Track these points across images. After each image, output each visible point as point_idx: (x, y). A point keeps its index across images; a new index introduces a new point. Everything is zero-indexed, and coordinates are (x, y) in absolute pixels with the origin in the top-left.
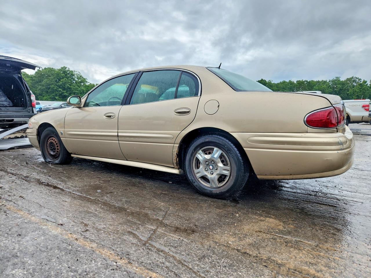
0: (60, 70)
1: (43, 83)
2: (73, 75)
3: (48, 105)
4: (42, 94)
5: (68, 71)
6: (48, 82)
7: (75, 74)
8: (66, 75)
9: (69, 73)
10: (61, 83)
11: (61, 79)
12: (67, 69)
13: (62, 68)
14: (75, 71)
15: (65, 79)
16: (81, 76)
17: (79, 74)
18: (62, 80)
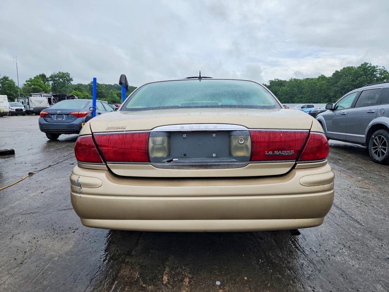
0: (359, 68)
1: (338, 84)
2: (375, 71)
3: (319, 108)
4: (336, 96)
5: (369, 67)
6: (343, 83)
7: (377, 69)
8: (366, 72)
9: (370, 69)
10: (358, 82)
11: (359, 77)
12: (368, 65)
13: (362, 65)
14: (377, 67)
15: (364, 78)
16: (385, 71)
17: (383, 68)
18: (359, 79)
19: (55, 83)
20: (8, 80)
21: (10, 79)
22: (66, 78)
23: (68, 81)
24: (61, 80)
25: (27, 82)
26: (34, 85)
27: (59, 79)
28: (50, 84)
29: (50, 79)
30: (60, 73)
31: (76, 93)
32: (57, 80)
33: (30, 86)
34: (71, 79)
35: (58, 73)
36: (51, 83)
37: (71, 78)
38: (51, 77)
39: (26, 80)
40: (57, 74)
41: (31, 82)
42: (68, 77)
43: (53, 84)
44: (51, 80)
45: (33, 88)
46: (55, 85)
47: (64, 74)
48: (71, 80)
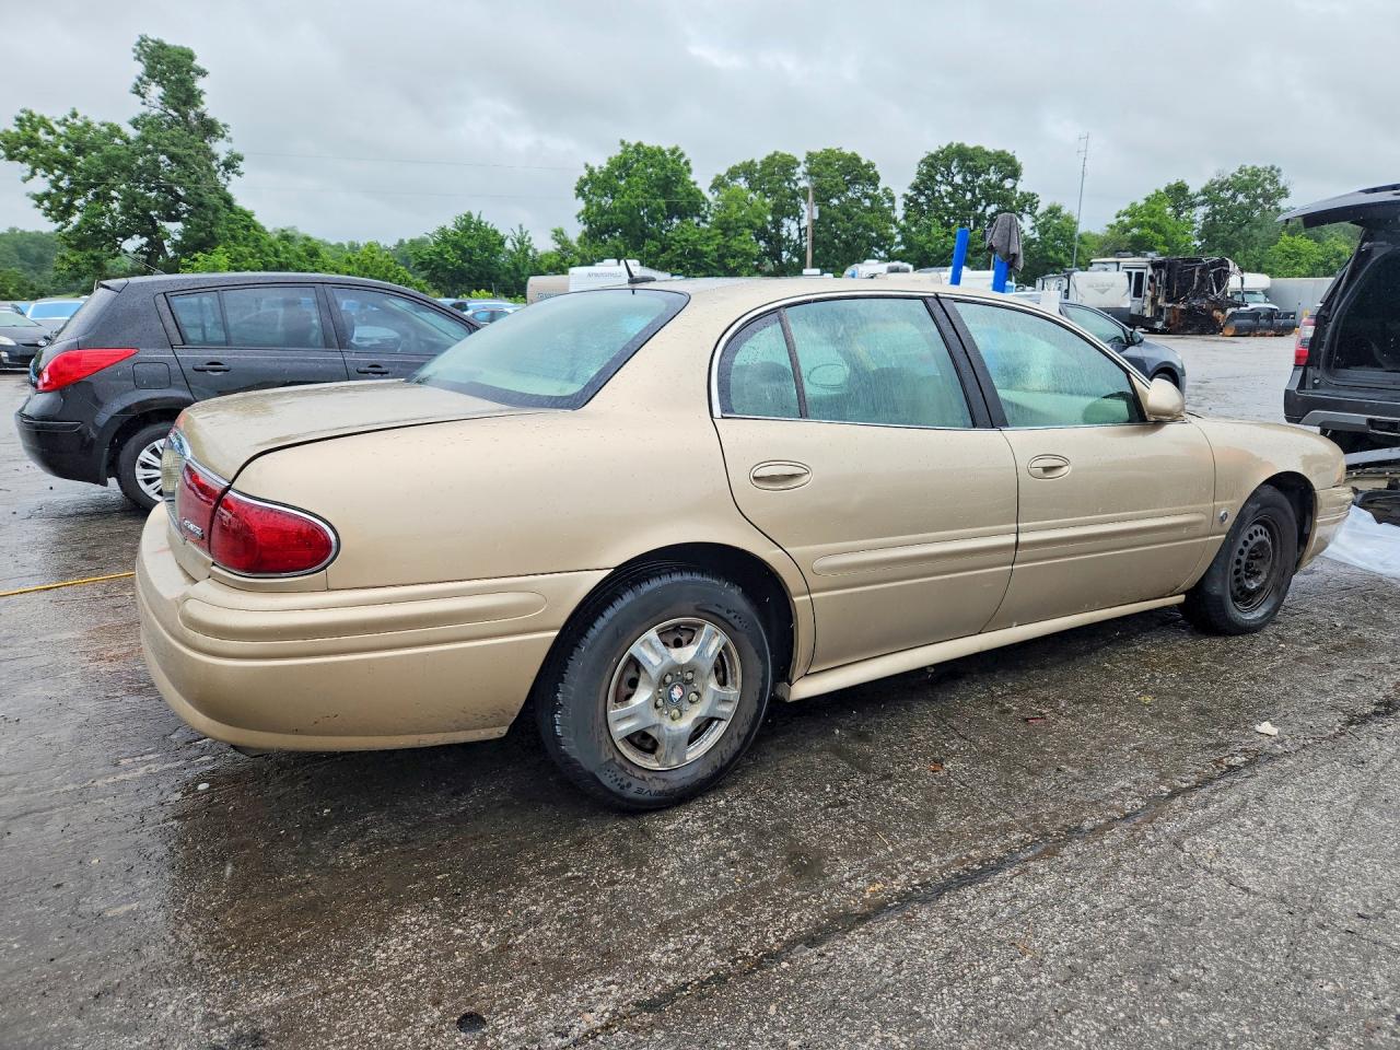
19: (1215, 213)
20: (1058, 218)
21: (1064, 212)
22: (1263, 188)
23: (1268, 198)
24: (1241, 198)
25: (1118, 216)
26: (1141, 225)
27: (1234, 197)
28: (1198, 218)
29: (1202, 198)
30: (1246, 171)
31: (1293, 247)
32: (1224, 201)
33: (1126, 229)
34: (1285, 189)
35: (1235, 170)
36: (1200, 213)
37: (1281, 187)
38: (1204, 192)
39: (1116, 212)
40: (1233, 175)
41: (1132, 215)
42: (1273, 181)
43: (1207, 216)
44: (1203, 203)
45: (1134, 236)
46: (1214, 219)
47: (1255, 173)
48: (1284, 193)
